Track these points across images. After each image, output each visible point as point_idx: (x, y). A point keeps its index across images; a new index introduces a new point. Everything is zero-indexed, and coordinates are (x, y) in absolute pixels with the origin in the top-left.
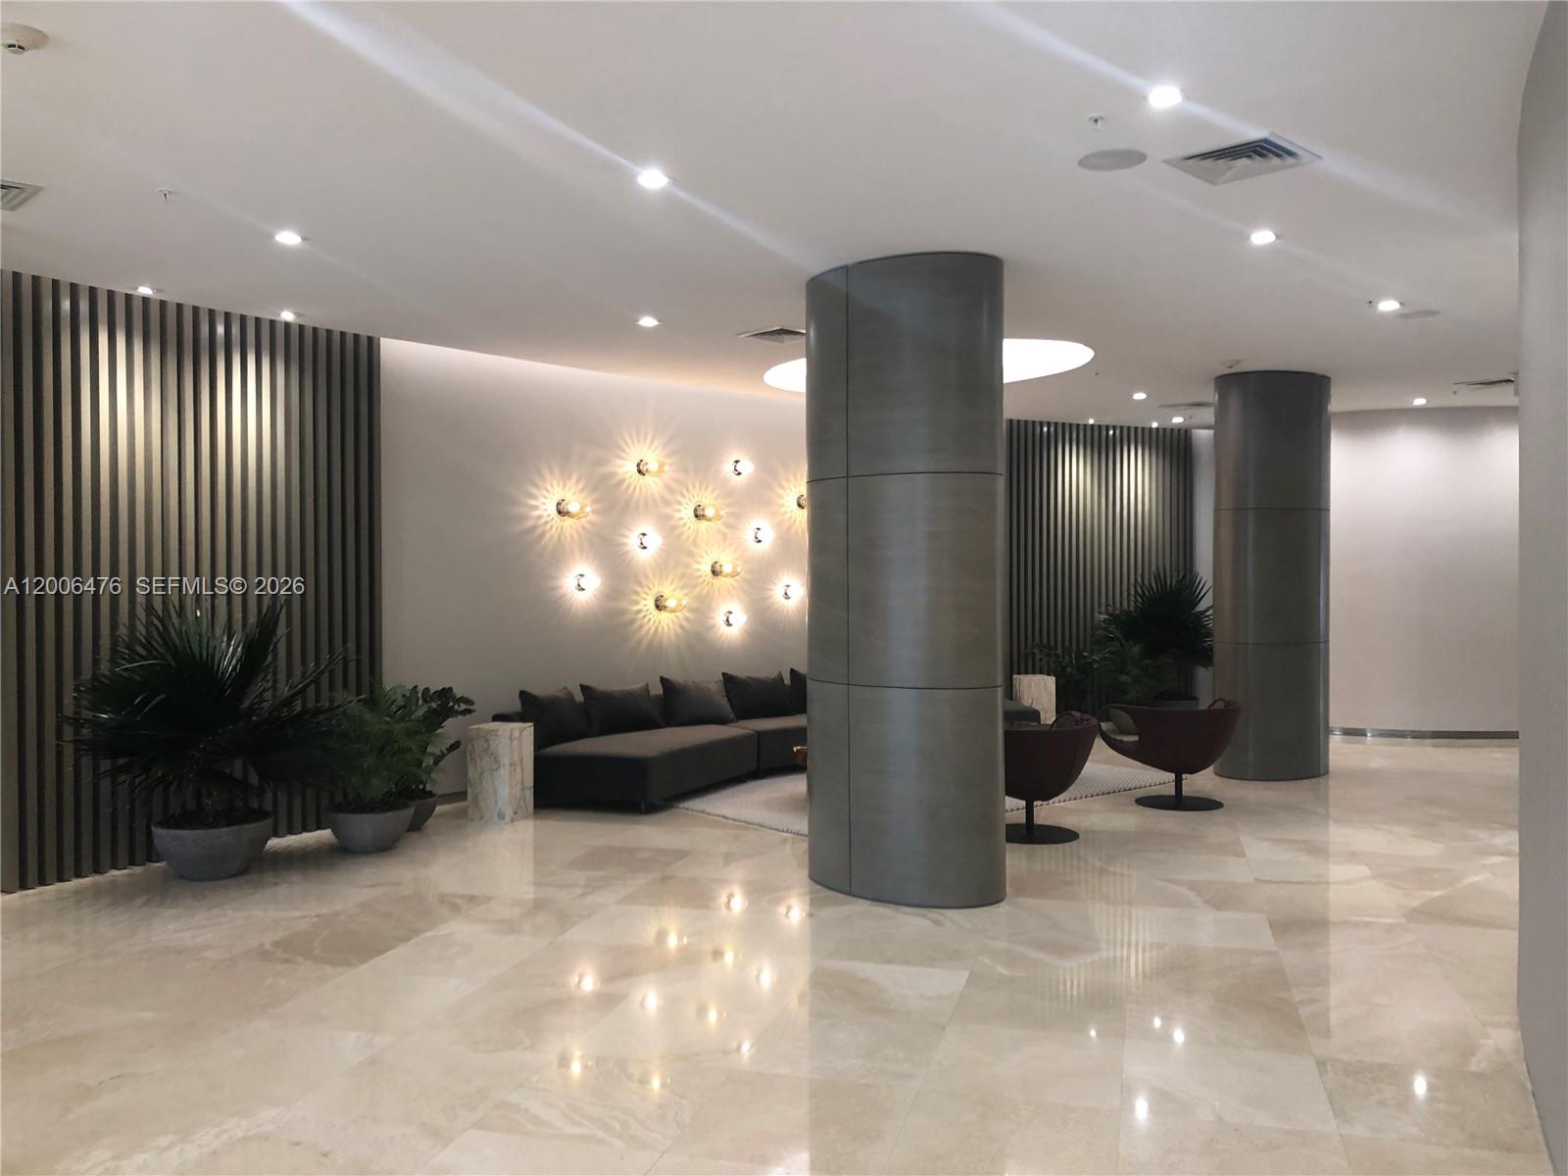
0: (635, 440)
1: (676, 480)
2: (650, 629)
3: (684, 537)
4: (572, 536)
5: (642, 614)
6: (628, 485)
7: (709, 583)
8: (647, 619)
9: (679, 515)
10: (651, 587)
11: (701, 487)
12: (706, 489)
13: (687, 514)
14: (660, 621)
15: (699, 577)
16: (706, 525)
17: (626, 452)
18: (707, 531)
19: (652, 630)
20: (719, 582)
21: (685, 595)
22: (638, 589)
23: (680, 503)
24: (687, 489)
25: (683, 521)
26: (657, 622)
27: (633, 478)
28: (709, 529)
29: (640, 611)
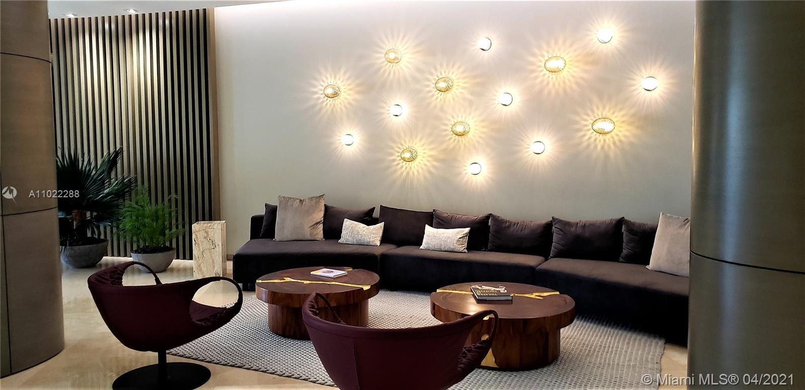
0: (391, 39)
1: (425, 63)
2: (402, 173)
3: (433, 105)
4: (341, 110)
5: (396, 163)
6: (384, 71)
7: (455, 140)
8: (400, 165)
9: (428, 89)
10: (403, 143)
11: (448, 65)
12: (453, 66)
13: (434, 88)
14: (411, 168)
15: (446, 135)
16: (452, 94)
17: (382, 48)
18: (454, 99)
19: (405, 173)
20: (465, 140)
21: (432, 149)
22: (393, 145)
23: (429, 80)
24: (436, 69)
25: (432, 93)
26: (408, 168)
27: (388, 66)
28: (456, 98)
29: (395, 160)
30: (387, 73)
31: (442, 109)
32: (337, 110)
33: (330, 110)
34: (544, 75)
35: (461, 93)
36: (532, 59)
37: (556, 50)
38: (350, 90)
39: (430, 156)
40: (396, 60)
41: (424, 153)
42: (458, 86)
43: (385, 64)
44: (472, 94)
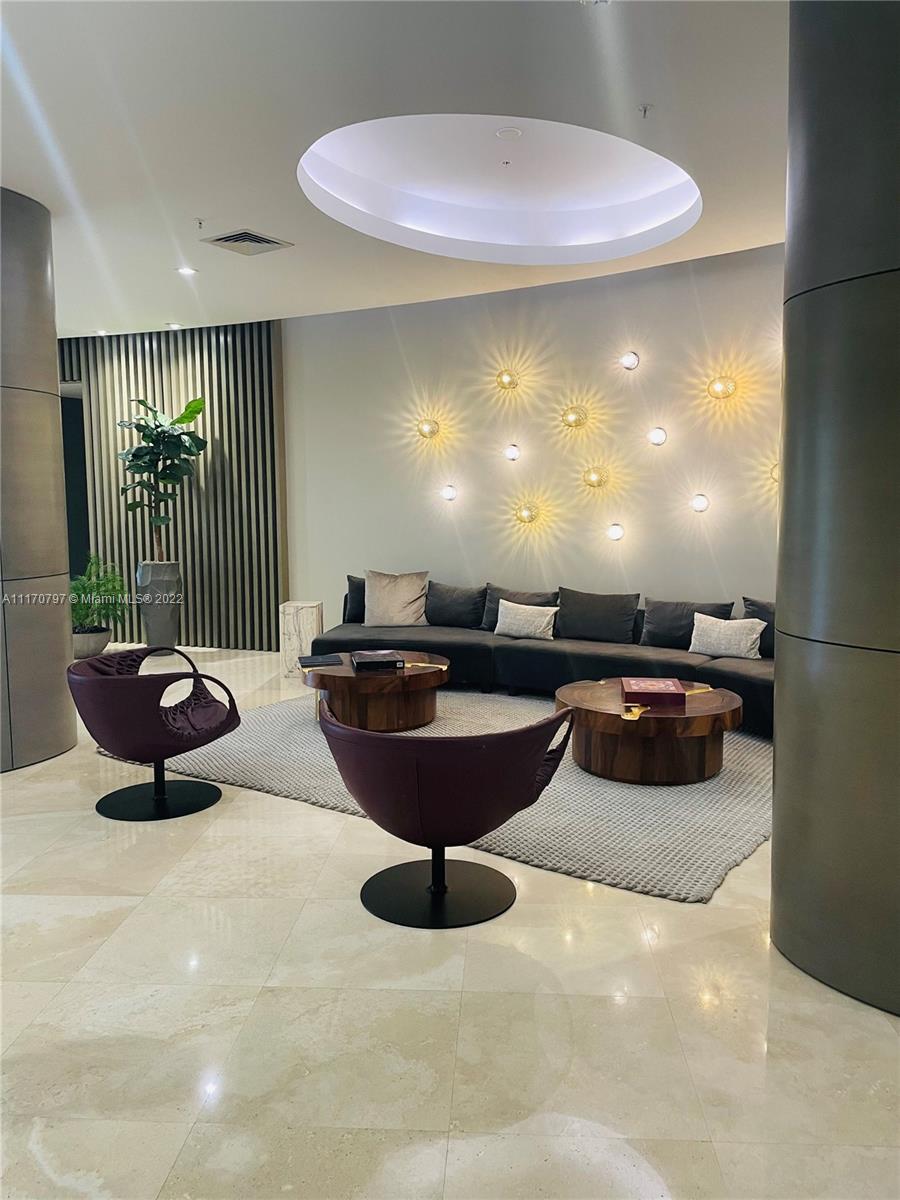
0: (505, 354)
1: (550, 388)
2: (519, 538)
3: (560, 444)
4: (440, 454)
5: (510, 525)
6: (496, 400)
7: (589, 494)
8: (516, 528)
9: (556, 423)
10: (521, 497)
11: (580, 390)
12: (587, 392)
13: (561, 421)
14: (530, 531)
15: (578, 486)
16: (587, 431)
17: (496, 369)
18: (588, 437)
19: (522, 539)
20: (603, 492)
21: (558, 506)
22: (507, 499)
23: (554, 411)
24: (564, 395)
25: (559, 429)
26: (528, 531)
27: (501, 393)
28: (590, 435)
29: (509, 520)
30: (501, 400)
31: (572, 449)
32: (434, 455)
33: (425, 454)
34: (709, 402)
35: (598, 428)
36: (695, 381)
37: (726, 368)
38: (452, 426)
39: (556, 515)
40: (513, 384)
41: (549, 511)
42: (594, 418)
43: (497, 390)
44: (613, 428)
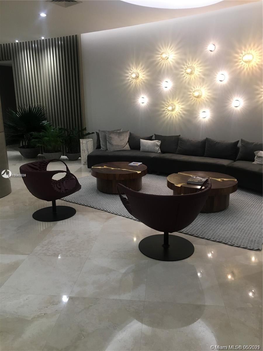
0: (164, 47)
1: (181, 59)
2: (168, 117)
3: (184, 81)
4: (139, 85)
5: (165, 112)
6: (160, 64)
7: (194, 100)
8: (167, 113)
9: (182, 73)
10: (169, 102)
11: (192, 60)
12: (195, 60)
13: (185, 72)
15: (190, 97)
16: (194, 76)
17: (160, 52)
18: (195, 78)
19: (169, 117)
20: (200, 100)
21: (183, 105)
22: (164, 103)
23: (182, 68)
24: (186, 62)
25: (184, 75)
26: (171, 115)
27: (162, 61)
28: (196, 77)
29: (164, 111)
30: (162, 64)
31: (189, 83)
32: (137, 85)
33: (134, 86)
34: (242, 64)
35: (199, 75)
36: (236, 55)
37: (249, 50)
38: (144, 74)
39: (182, 108)
40: (167, 58)
41: (179, 107)
42: (197, 71)
43: (161, 60)
44: (204, 75)
